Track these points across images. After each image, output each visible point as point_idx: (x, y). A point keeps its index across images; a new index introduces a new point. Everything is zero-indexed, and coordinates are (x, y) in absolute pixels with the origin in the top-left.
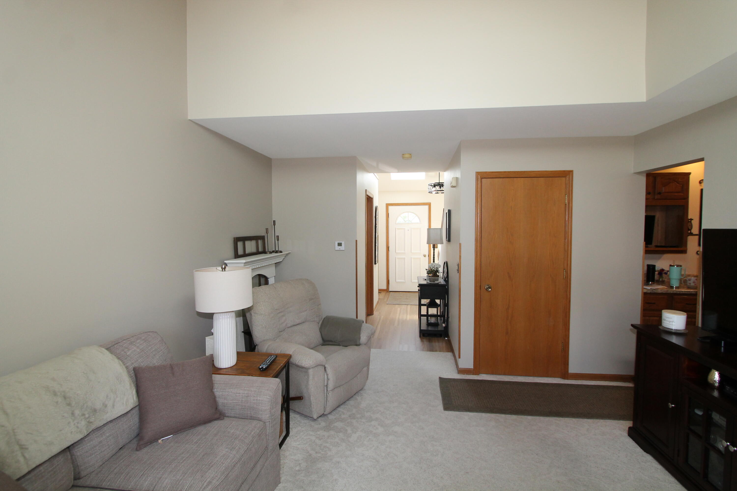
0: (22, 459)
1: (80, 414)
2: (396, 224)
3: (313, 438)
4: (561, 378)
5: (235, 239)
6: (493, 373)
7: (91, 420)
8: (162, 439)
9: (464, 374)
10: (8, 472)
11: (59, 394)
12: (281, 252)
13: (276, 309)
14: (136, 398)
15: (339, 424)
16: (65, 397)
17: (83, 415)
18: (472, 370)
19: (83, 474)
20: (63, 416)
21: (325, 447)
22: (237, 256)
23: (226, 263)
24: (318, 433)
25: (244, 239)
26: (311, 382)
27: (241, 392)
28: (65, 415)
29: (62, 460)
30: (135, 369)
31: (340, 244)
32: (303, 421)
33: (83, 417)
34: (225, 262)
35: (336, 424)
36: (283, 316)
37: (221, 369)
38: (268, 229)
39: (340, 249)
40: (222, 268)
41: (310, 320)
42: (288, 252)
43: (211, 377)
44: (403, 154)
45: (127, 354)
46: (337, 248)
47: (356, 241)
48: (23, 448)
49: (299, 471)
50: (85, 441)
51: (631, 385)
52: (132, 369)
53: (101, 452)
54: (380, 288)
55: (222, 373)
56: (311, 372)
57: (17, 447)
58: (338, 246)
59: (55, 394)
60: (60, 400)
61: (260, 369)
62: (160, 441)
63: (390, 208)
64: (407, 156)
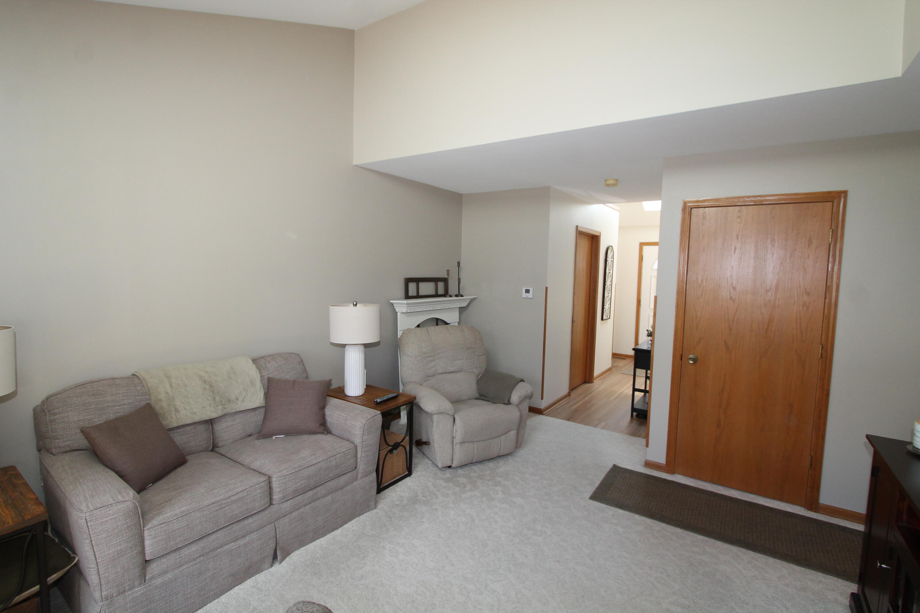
0: (174, 417)
1: (219, 401)
2: (653, 270)
3: (430, 484)
4: (805, 507)
5: (406, 279)
6: (693, 476)
7: (225, 407)
8: (276, 436)
9: (653, 469)
10: (164, 422)
11: (207, 383)
12: (462, 296)
13: (424, 353)
14: (263, 400)
15: (463, 480)
16: (211, 386)
17: (221, 402)
18: (664, 465)
19: (220, 444)
20: (208, 399)
21: (435, 494)
22: (407, 297)
23: (393, 303)
24: (438, 481)
25: (418, 281)
26: (434, 429)
27: (342, 415)
28: (210, 398)
29: (203, 428)
30: (269, 380)
31: (527, 291)
32: (431, 468)
33: (221, 403)
34: (391, 301)
35: (459, 479)
36: (432, 361)
37: (348, 396)
38: (449, 270)
39: (527, 296)
40: (354, 304)
41: (467, 370)
42: (473, 297)
43: (326, 398)
44: (606, 180)
45: (267, 367)
46: (525, 295)
47: (547, 288)
48: (177, 411)
49: (398, 505)
50: (222, 421)
51: (861, 528)
52: (267, 378)
53: (232, 433)
54: (614, 352)
55: (346, 399)
56: (435, 418)
57: (173, 409)
58: (525, 293)
59: (205, 382)
60: (207, 387)
61: (375, 402)
62: (274, 437)
63: (645, 248)
64: (611, 182)
